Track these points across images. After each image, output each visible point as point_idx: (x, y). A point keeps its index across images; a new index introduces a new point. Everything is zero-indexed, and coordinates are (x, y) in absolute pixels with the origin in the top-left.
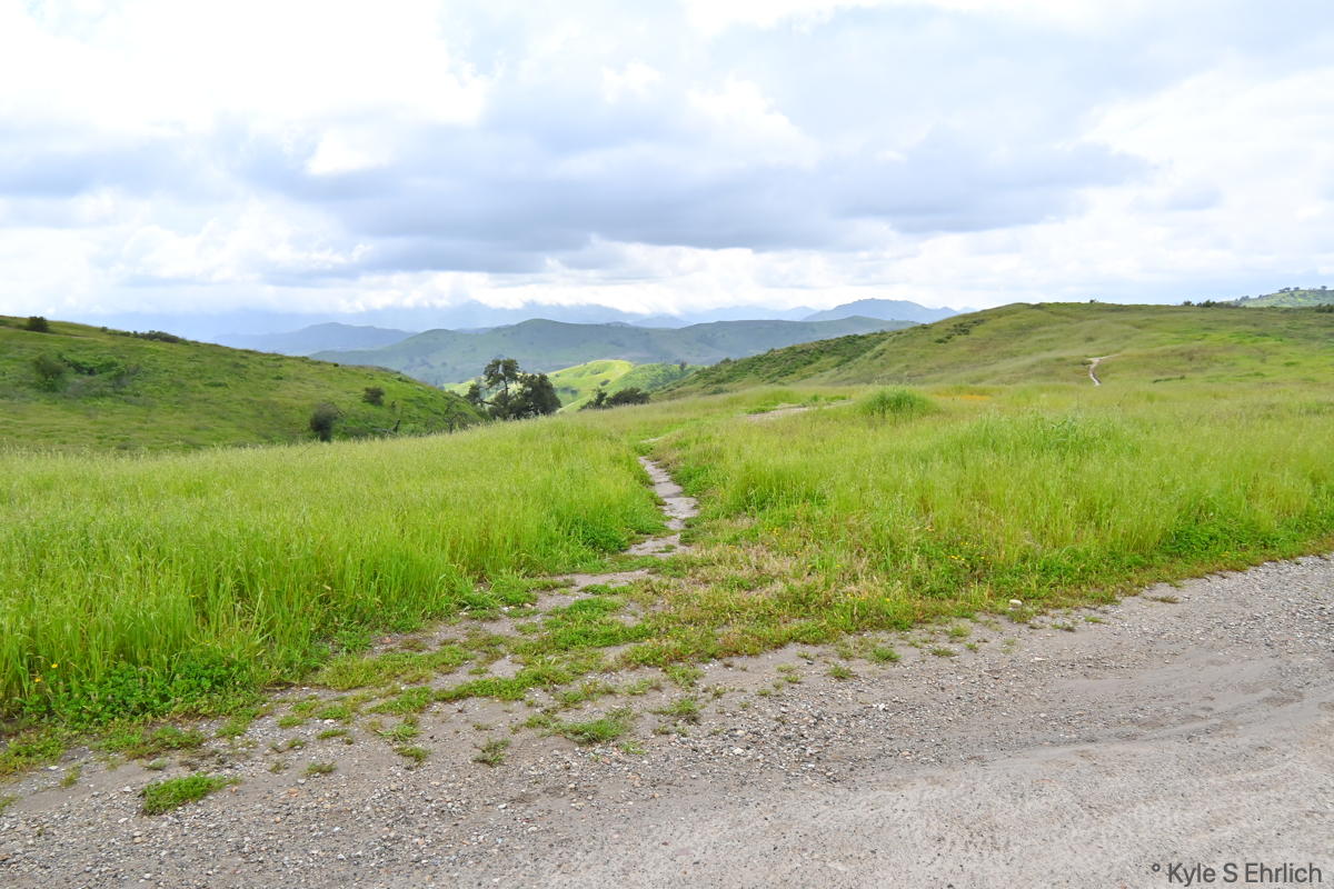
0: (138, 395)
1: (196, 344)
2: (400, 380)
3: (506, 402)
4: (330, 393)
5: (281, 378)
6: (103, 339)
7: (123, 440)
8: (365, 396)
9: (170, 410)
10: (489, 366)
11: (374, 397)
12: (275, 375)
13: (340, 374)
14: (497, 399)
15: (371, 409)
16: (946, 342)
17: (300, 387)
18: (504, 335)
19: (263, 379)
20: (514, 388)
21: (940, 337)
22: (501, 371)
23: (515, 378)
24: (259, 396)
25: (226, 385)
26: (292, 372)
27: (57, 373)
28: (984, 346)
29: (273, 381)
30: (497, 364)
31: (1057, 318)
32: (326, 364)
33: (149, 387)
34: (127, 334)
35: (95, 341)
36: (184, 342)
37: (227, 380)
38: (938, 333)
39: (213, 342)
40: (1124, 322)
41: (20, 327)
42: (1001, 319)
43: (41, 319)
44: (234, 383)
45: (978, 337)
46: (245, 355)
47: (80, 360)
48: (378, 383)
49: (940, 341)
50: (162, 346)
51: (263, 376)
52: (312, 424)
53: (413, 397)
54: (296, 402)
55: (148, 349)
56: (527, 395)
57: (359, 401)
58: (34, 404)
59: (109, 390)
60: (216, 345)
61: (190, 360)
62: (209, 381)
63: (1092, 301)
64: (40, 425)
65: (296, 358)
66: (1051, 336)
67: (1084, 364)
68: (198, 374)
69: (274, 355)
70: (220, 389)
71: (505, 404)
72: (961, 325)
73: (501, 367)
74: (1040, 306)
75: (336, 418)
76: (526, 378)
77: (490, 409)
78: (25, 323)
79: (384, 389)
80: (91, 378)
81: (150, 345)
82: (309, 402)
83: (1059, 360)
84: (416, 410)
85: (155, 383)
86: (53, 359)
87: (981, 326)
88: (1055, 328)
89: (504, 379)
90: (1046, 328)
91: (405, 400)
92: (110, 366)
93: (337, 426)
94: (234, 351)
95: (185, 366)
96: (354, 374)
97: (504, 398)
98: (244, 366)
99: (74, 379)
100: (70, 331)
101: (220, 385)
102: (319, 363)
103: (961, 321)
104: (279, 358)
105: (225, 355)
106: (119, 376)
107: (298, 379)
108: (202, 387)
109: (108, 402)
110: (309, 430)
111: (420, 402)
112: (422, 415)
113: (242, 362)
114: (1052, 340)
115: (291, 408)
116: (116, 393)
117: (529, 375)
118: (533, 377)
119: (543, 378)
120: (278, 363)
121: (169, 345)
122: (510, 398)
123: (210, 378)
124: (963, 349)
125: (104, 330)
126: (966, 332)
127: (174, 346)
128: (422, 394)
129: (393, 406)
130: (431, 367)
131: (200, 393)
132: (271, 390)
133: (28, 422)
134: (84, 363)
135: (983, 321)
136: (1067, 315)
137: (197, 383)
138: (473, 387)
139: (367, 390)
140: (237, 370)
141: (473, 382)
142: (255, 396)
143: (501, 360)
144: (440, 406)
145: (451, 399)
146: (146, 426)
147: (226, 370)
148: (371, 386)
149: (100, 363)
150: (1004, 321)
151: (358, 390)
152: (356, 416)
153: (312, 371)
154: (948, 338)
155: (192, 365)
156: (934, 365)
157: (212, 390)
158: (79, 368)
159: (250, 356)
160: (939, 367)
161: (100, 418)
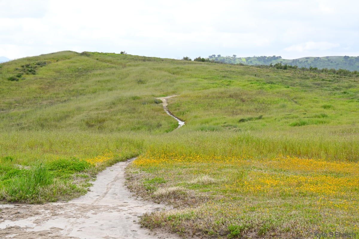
16: (17, 80)
21: (11, 76)
28: (51, 85)
31: (104, 64)
38: (8, 72)
40: (160, 69)
42: (60, 63)
45: (44, 77)
49: (12, 79)
63: (122, 53)
66: (108, 78)
67: (156, 103)
72: (27, 66)
74: (85, 54)
83: (134, 98)
87: (44, 67)
88: (107, 72)
90: (98, 72)
103: (28, 63)
114: (108, 81)
124: (34, 87)
126: (32, 72)
135: (45, 63)
136: (110, 62)
150: (61, 65)
154: (19, 76)
156: (12, 100)
160: (17, 102)
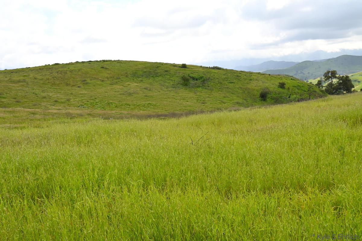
0: (209, 87)
1: (226, 69)
2: (291, 79)
3: (332, 86)
4: (267, 85)
5: (251, 80)
6: (201, 69)
7: (203, 101)
8: (279, 86)
9: (217, 91)
10: (326, 73)
11: (282, 85)
12: (249, 79)
13: (271, 78)
14: (328, 85)
15: (281, 90)
17: (257, 83)
18: (331, 62)
19: (245, 80)
20: (335, 81)
22: (330, 75)
23: (336, 77)
24: (244, 86)
25: (234, 83)
26: (255, 77)
27: (188, 80)
29: (249, 81)
30: (328, 72)
32: (266, 74)
33: (212, 84)
34: (207, 68)
35: (198, 70)
36: (223, 69)
37: (234, 81)
39: (231, 69)
41: (180, 67)
43: (185, 64)
44: (236, 82)
46: (241, 72)
47: (194, 76)
48: (284, 80)
50: (216, 71)
51: (245, 79)
52: (260, 95)
53: (296, 85)
54: (256, 88)
55: (213, 72)
56: (340, 84)
57: (277, 87)
58: (181, 90)
59: (201, 85)
60: (232, 70)
61: (224, 75)
62: (229, 82)
64: (182, 96)
65: (257, 73)
68: (226, 79)
69: (250, 72)
70: (232, 84)
71: (331, 87)
73: (330, 73)
75: (268, 93)
76: (340, 77)
77: (325, 89)
78: (181, 66)
79: (285, 83)
80: (197, 81)
81: (213, 71)
82: (260, 88)
84: (297, 90)
85: (214, 82)
86: (186, 76)
89: (331, 78)
91: (293, 87)
92: (202, 77)
93: (269, 96)
94: (237, 71)
95: (222, 77)
96: (276, 78)
97: (331, 85)
98: (240, 76)
99: (192, 82)
100: (192, 68)
101: (232, 83)
102: (264, 74)
104: (251, 73)
105: (235, 73)
106: (204, 81)
107: (257, 80)
108: (227, 84)
109: (200, 89)
110: (259, 97)
111: (298, 87)
112: (299, 92)
113: (240, 75)
115: (254, 90)
116: (203, 86)
117: (341, 76)
118: (343, 77)
119: (347, 77)
120: (251, 75)
121: (218, 70)
122: (333, 85)
123: (229, 80)
125: (201, 66)
127: (220, 70)
128: (299, 84)
129: (289, 89)
130: (304, 74)
131: (226, 85)
132: (248, 84)
133: (179, 95)
134: (195, 77)
137: (226, 82)
138: (319, 81)
139: (280, 83)
140: (238, 78)
141: (319, 79)
142: (243, 86)
143: (330, 71)
144: (306, 89)
145: (310, 86)
146: (210, 96)
147: (234, 78)
148: (281, 82)
149: (199, 77)
151: (277, 83)
152: (275, 92)
153: (261, 77)
155: (225, 76)
157: (230, 84)
158: (193, 78)
159: (242, 73)
161: (198, 94)
